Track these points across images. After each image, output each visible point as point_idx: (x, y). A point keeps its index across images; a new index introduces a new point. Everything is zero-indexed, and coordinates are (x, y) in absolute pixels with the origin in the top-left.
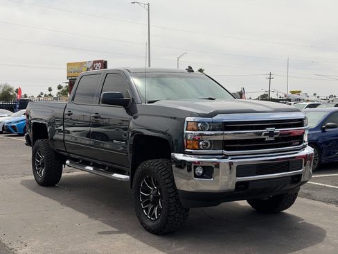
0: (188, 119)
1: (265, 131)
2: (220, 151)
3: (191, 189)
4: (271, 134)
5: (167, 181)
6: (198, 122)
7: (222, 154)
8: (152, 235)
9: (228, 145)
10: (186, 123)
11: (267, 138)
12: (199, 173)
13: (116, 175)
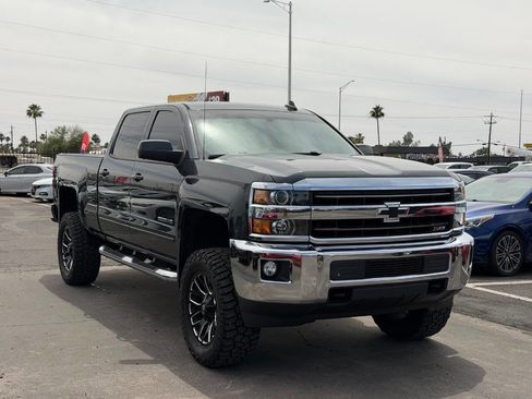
0: (256, 185)
1: (382, 207)
2: (305, 238)
3: (259, 298)
4: (393, 212)
5: (223, 283)
6: (270, 191)
7: (309, 243)
8: (202, 368)
9: (319, 228)
10: (252, 191)
11: (387, 219)
12: (270, 272)
13: (161, 272)
